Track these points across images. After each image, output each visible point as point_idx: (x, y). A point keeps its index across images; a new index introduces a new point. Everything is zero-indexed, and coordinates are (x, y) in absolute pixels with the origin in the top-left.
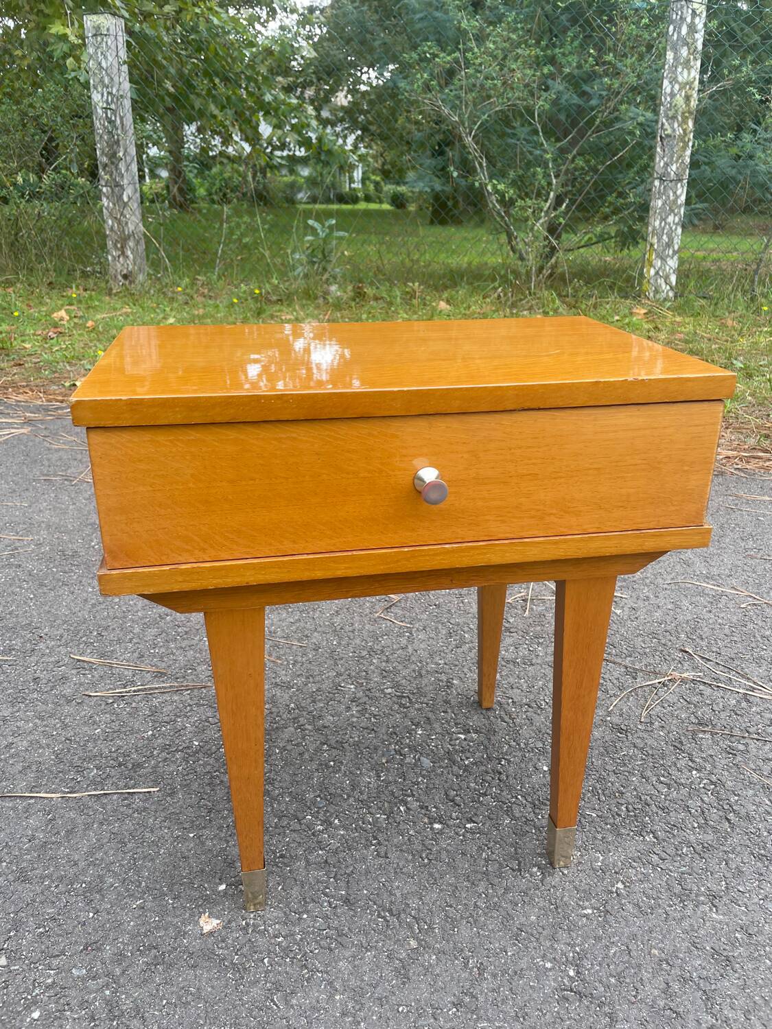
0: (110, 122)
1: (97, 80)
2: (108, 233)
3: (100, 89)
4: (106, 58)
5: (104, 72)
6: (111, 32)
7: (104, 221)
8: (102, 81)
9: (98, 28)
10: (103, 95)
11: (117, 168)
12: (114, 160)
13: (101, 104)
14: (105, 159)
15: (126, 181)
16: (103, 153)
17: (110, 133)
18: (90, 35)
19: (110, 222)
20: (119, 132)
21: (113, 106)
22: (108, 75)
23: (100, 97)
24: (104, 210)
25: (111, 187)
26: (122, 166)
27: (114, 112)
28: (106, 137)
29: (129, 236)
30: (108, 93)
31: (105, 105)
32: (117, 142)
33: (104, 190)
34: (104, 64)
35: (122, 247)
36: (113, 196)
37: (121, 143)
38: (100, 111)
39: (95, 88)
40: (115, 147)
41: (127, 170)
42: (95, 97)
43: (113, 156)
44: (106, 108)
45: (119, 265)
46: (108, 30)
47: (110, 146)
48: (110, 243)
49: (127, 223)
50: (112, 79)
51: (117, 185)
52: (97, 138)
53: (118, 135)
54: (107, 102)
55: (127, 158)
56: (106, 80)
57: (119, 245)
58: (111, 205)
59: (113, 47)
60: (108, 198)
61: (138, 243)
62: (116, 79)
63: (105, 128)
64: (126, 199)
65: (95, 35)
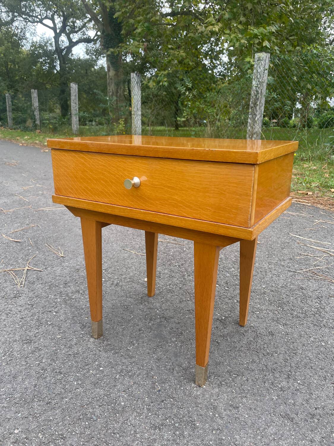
0: (257, 91)
1: (255, 76)
2: (248, 131)
3: (256, 80)
4: (260, 68)
5: (258, 74)
6: (264, 59)
7: (247, 127)
8: (257, 77)
9: (259, 58)
10: (256, 82)
11: (256, 108)
12: (256, 106)
13: (255, 85)
14: (252, 105)
15: (258, 113)
16: (252, 103)
17: (256, 96)
18: (256, 60)
19: (249, 128)
20: (259, 95)
21: (259, 86)
22: (260, 74)
23: (255, 82)
24: (248, 123)
25: (252, 115)
26: (258, 108)
27: (259, 88)
28: (254, 97)
29: (255, 133)
30: (258, 81)
31: (256, 86)
32: (258, 99)
33: (250, 116)
34: (259, 71)
35: (252, 137)
36: (252, 119)
37: (259, 99)
38: (254, 88)
39: (254, 79)
40: (257, 100)
41: (260, 109)
42: (254, 83)
43: (255, 104)
44: (257, 87)
46: (263, 58)
47: (255, 100)
48: (248, 136)
49: (255, 128)
50: (261, 76)
51: (255, 114)
52: (251, 97)
53: (259, 96)
54: (257, 85)
55: (261, 105)
56: (259, 76)
57: (250, 137)
58: (251, 122)
59: (264, 64)
60: (250, 119)
61: (257, 136)
62: (262, 76)
63: (255, 94)
64: (256, 119)
65: (258, 60)
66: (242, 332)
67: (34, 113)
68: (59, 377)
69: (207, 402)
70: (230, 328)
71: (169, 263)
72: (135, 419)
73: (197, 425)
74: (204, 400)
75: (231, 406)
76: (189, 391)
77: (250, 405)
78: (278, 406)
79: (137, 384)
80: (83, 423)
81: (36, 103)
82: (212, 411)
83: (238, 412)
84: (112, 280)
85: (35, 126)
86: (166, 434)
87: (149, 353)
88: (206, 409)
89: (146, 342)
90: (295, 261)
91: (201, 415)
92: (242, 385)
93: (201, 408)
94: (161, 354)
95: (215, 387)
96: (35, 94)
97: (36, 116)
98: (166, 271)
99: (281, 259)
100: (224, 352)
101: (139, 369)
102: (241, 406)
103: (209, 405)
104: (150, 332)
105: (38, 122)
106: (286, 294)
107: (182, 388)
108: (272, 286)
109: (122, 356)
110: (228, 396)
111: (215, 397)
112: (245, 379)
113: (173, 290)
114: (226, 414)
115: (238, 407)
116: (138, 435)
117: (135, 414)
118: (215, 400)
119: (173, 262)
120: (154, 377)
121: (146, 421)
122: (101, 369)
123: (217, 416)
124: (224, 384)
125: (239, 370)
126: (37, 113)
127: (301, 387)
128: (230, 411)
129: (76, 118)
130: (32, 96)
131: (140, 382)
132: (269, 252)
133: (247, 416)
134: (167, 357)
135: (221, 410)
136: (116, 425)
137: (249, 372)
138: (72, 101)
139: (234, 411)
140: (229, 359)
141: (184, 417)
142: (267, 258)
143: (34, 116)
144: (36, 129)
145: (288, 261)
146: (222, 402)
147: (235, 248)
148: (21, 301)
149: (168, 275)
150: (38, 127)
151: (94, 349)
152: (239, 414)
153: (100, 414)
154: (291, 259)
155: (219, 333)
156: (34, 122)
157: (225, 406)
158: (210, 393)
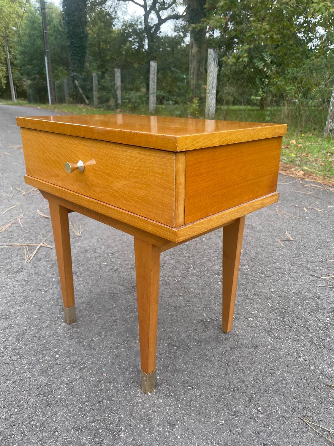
2: (329, 112)
45: (329, 125)
57: (332, 117)
66: (222, 339)
67: (116, 92)
68: (15, 358)
69: (144, 413)
70: (210, 333)
71: (180, 253)
72: (63, 415)
73: (121, 435)
74: (142, 409)
75: (168, 421)
76: (131, 397)
77: (189, 425)
78: (220, 432)
79: (83, 378)
80: (13, 409)
81: (118, 83)
82: (145, 423)
83: (172, 430)
84: (114, 264)
85: (117, 106)
86: (85, 439)
87: (111, 347)
88: (139, 420)
89: (114, 335)
90: (325, 264)
91: (130, 426)
92: (191, 400)
93: (135, 417)
94: (123, 351)
95: (161, 397)
96: (118, 73)
97: (118, 95)
98: (172, 262)
99: (309, 260)
100: (191, 359)
101: (93, 363)
102: (178, 424)
103: (144, 416)
104: (124, 325)
105: (119, 101)
106: (296, 301)
107: (126, 392)
108: (283, 291)
109: (84, 346)
110: (169, 410)
111: (155, 409)
112: (198, 394)
113: (170, 282)
114: (158, 430)
115: (175, 425)
116: (57, 434)
117: (65, 410)
118: (154, 412)
119: (184, 252)
120: (104, 374)
121: (72, 421)
122: (57, 356)
123: (147, 430)
124: (172, 396)
125: (197, 382)
126: (119, 92)
127: (260, 415)
128: (164, 427)
129: (153, 97)
130: (116, 76)
131: (87, 377)
132: (298, 251)
133: (179, 437)
134: (127, 355)
135: (155, 424)
136: (41, 418)
137: (207, 386)
138: (151, 80)
139: (168, 428)
140: (192, 368)
141: (112, 423)
142: (294, 258)
143: (116, 95)
144: (117, 108)
145: (317, 264)
146: (160, 415)
147: (261, 243)
148: (20, 276)
149: (172, 266)
150: (119, 106)
151: (61, 334)
152: (172, 433)
153: (33, 404)
154: (322, 262)
155: (196, 337)
156: (116, 101)
157: (161, 421)
158: (152, 402)
